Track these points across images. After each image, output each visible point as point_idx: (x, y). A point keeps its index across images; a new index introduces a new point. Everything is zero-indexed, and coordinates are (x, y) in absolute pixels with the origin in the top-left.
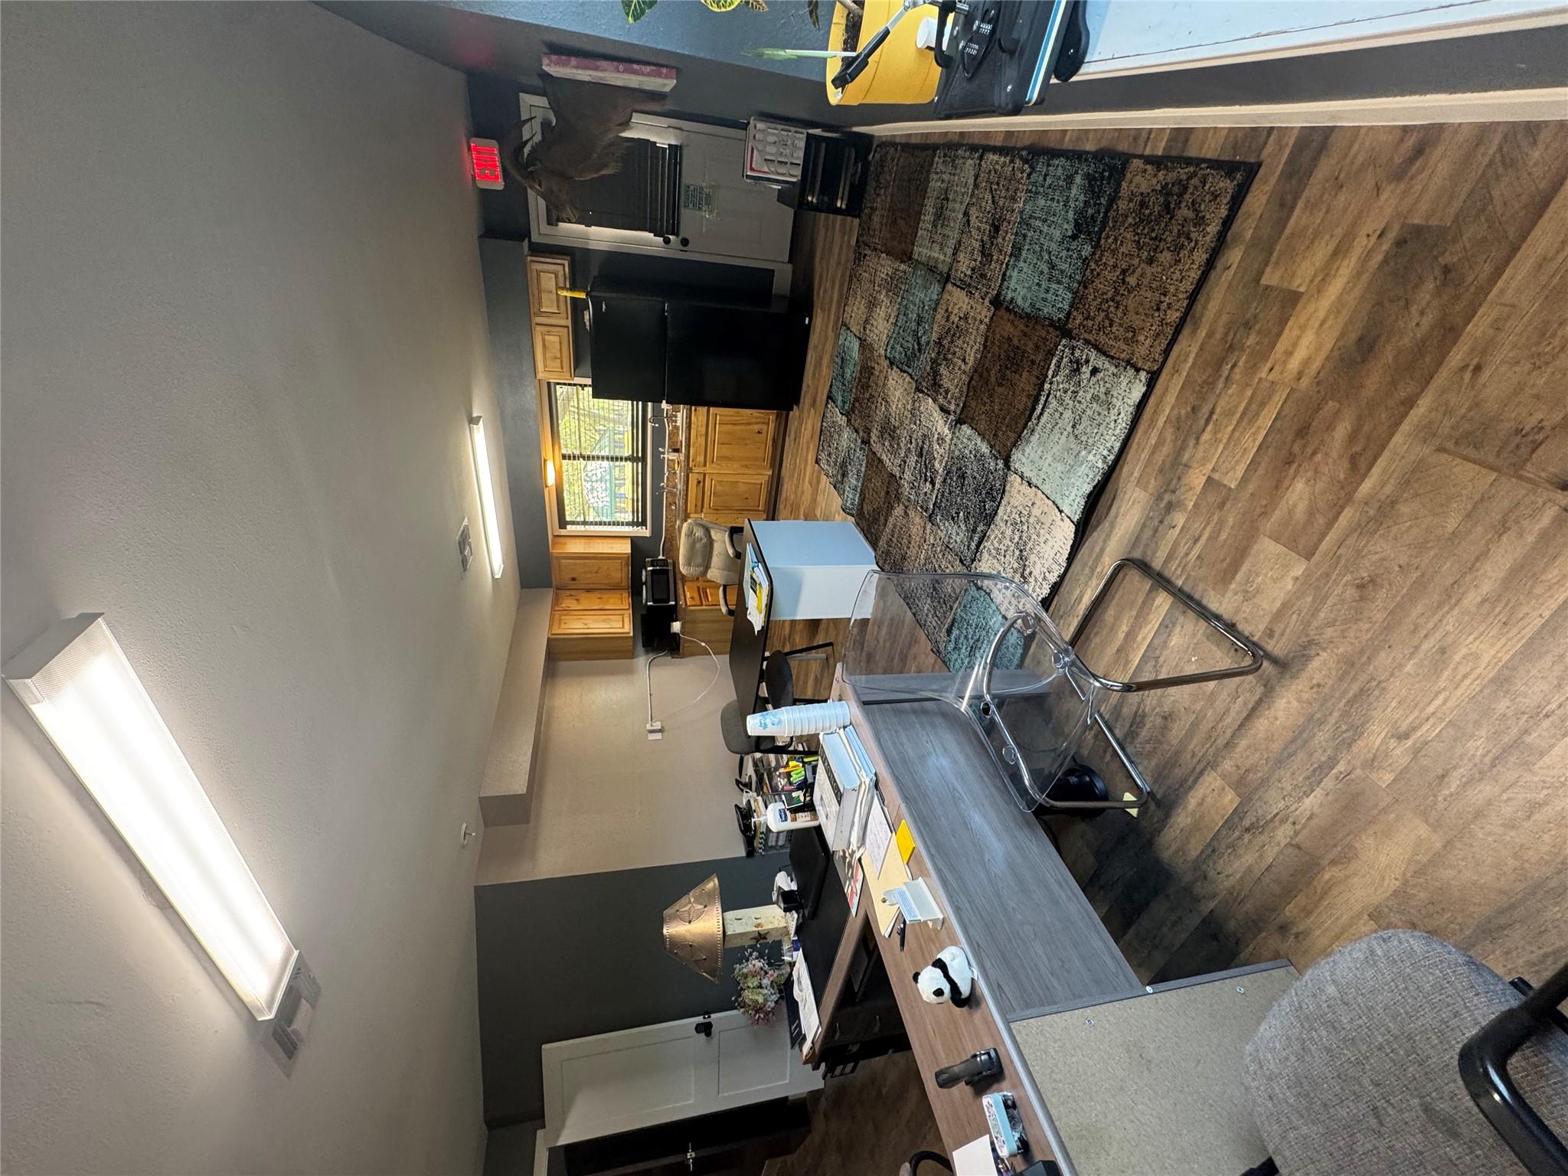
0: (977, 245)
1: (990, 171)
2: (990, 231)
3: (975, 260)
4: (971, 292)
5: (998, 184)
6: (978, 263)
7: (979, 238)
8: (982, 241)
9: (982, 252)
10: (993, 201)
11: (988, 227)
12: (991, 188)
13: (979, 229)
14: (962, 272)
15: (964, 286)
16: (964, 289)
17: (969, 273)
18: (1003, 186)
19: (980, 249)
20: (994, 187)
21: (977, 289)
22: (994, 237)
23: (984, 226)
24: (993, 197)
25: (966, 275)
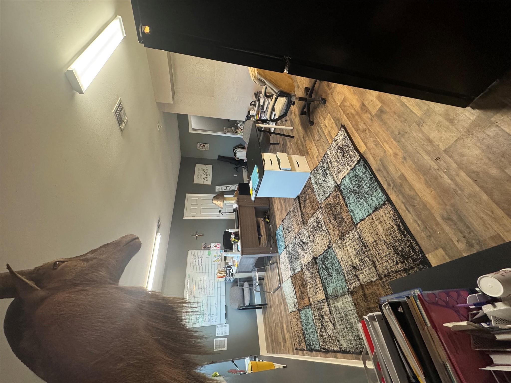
0: (325, 317)
1: (334, 343)
2: (324, 323)
3: (323, 312)
4: (319, 301)
5: (329, 339)
6: (321, 311)
7: (326, 319)
8: (324, 319)
9: (322, 316)
10: (328, 333)
11: (325, 324)
12: (331, 337)
13: (328, 322)
14: (325, 305)
15: (321, 302)
16: (321, 301)
17: (323, 307)
18: (327, 339)
19: (323, 316)
20: (330, 338)
21: (318, 304)
22: (321, 322)
23: (327, 324)
24: (329, 334)
25: (323, 305)
